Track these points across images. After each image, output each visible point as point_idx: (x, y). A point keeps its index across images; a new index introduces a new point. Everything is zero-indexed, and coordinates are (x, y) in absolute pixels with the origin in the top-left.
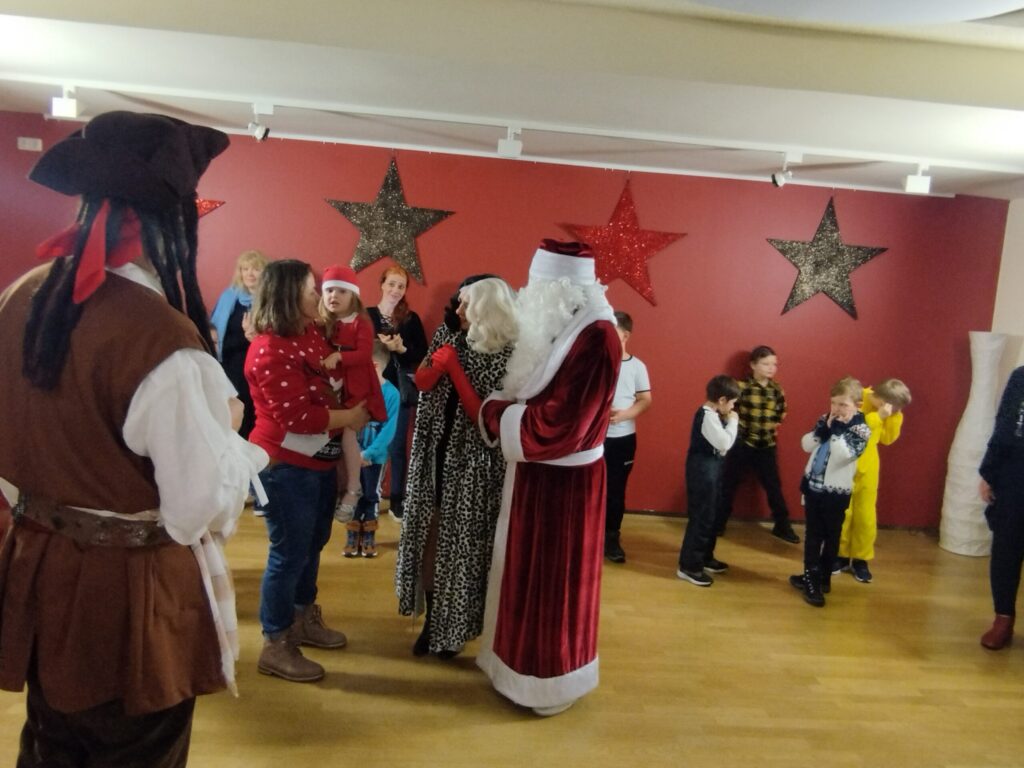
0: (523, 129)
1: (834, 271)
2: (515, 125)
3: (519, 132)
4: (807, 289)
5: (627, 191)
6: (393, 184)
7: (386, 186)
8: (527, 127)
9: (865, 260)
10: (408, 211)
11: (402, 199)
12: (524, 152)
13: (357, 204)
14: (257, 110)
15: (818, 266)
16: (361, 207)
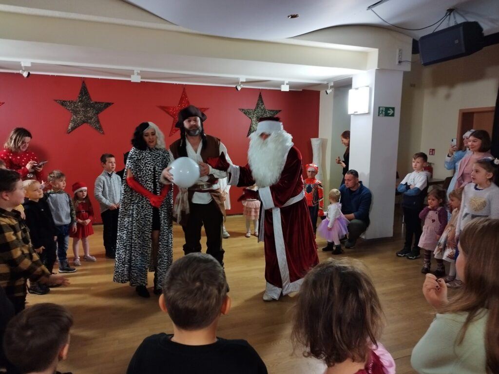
0: (140, 71)
5: (184, 92)
6: (84, 92)
7: (81, 93)
10: (93, 104)
11: (89, 98)
12: (142, 78)
13: (69, 101)
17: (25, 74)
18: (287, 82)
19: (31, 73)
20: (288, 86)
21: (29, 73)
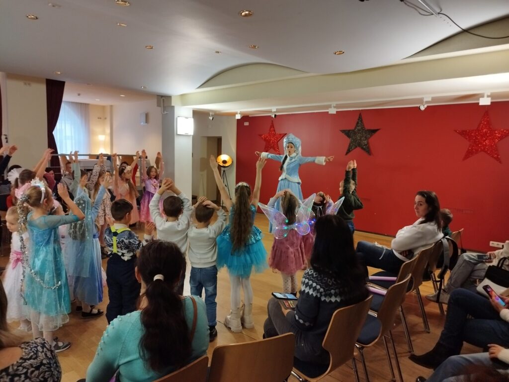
2: (334, 104)
3: (335, 105)
14: (273, 111)
17: (273, 116)
18: (489, 94)
19: (277, 114)
20: (490, 99)
21: (275, 115)
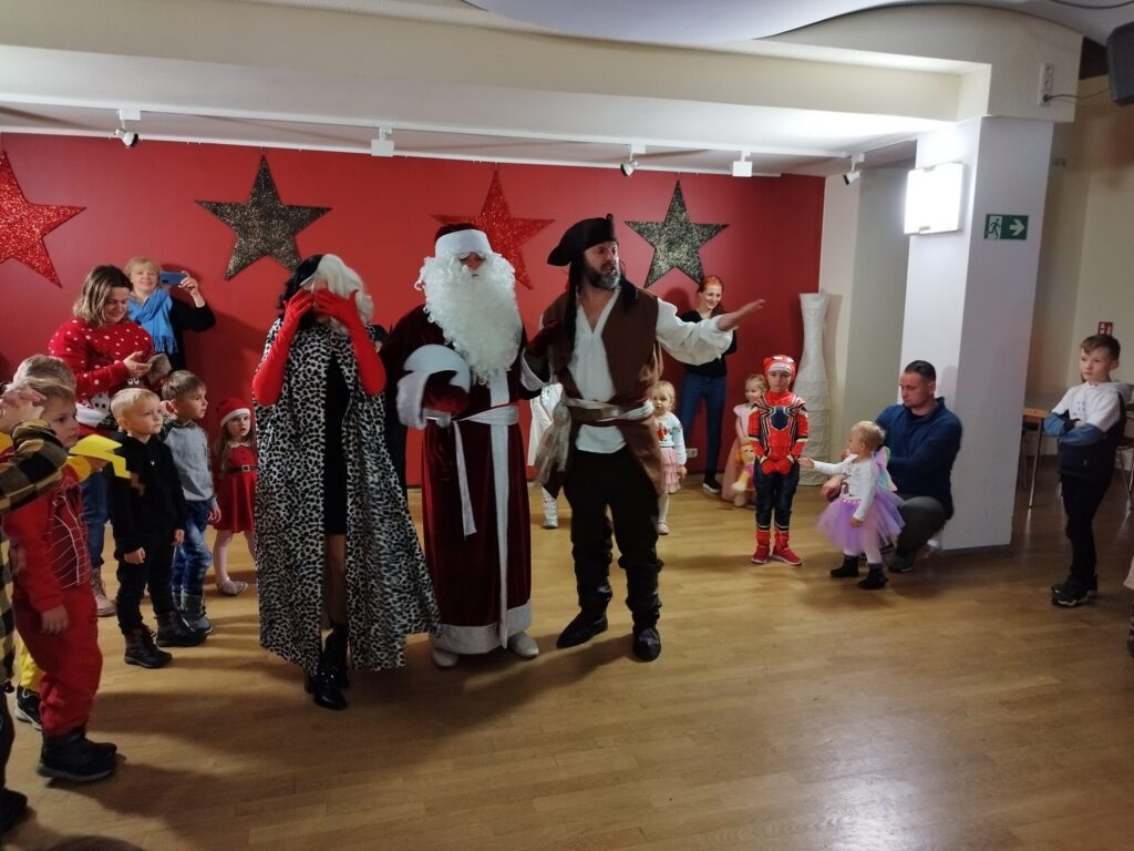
0: (393, 130)
1: (685, 248)
2: (386, 126)
3: (390, 132)
4: (663, 265)
5: (495, 181)
6: (265, 182)
7: (257, 185)
8: (395, 127)
9: (710, 237)
10: (284, 210)
11: (276, 197)
12: (396, 148)
13: (230, 204)
15: (671, 244)
16: (234, 207)
17: (127, 140)
18: (749, 155)
19: (143, 136)
20: (750, 164)
21: (136, 136)
